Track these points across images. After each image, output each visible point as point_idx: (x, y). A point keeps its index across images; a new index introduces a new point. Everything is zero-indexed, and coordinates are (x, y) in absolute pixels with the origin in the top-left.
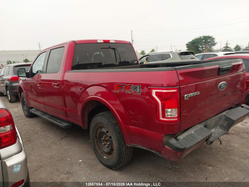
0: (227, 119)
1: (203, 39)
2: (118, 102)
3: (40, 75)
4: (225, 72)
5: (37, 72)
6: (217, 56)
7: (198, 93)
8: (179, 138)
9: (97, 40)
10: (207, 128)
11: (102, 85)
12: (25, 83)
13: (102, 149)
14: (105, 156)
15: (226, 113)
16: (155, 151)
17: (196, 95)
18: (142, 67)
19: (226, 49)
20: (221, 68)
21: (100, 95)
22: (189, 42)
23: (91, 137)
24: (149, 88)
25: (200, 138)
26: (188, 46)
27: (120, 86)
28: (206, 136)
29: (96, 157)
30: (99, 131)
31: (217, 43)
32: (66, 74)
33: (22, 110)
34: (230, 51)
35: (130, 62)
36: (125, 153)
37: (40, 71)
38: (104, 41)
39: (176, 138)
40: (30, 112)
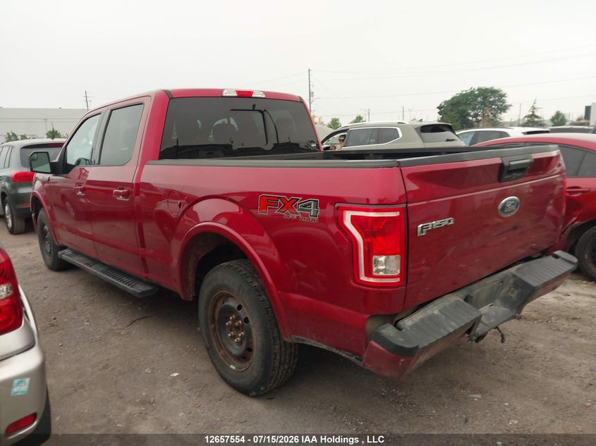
0: (520, 284)
1: (477, 96)
2: (265, 239)
3: (86, 168)
4: (514, 174)
5: (79, 162)
6: (509, 136)
7: (449, 221)
8: (404, 324)
9: (222, 91)
10: (470, 303)
11: (231, 197)
12: (49, 188)
13: (225, 347)
14: (234, 365)
15: (518, 269)
16: (347, 353)
17: (445, 225)
18: (328, 158)
19: (532, 120)
20: (506, 164)
21: (224, 220)
22: (446, 102)
23: (202, 320)
24: (338, 207)
25: (453, 326)
26: (442, 109)
27: (270, 200)
28: (469, 321)
29: (211, 366)
30: (220, 305)
31: (510, 106)
32: (146, 167)
33: (40, 252)
34: (541, 125)
35: (302, 146)
36: (278, 357)
37: (86, 160)
38: (238, 92)
39: (396, 325)
40: (59, 256)
